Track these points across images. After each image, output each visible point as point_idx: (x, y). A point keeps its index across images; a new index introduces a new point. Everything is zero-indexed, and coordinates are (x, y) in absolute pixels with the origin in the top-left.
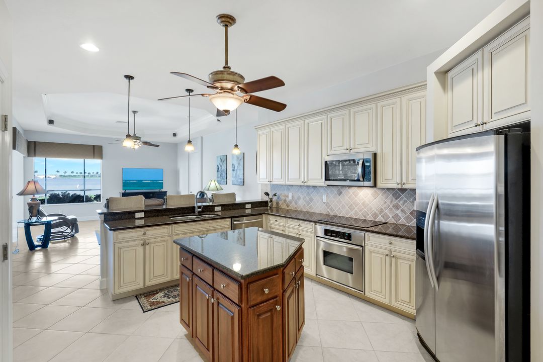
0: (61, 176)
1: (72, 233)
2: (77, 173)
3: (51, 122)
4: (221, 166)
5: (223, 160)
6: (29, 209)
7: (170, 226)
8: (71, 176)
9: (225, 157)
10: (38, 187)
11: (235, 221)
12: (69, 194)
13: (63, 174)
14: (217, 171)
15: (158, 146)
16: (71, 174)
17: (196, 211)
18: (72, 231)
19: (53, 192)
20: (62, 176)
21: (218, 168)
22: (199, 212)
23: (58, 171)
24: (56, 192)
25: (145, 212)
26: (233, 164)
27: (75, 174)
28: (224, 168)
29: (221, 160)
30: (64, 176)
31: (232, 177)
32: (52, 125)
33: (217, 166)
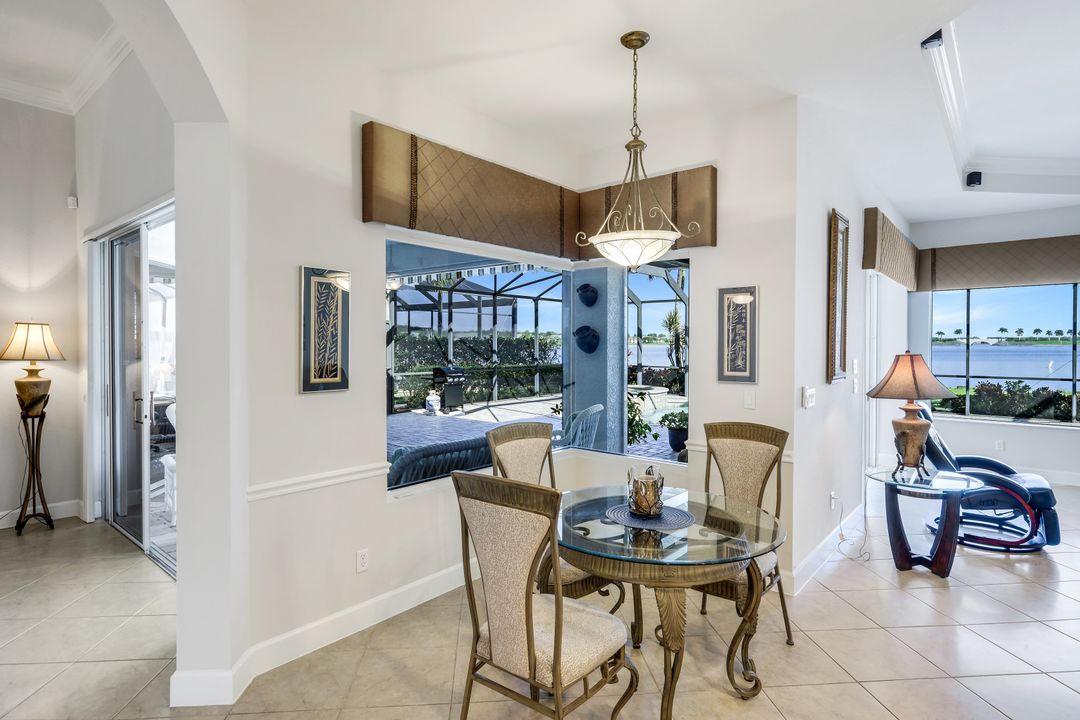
0: (1009, 339)
1: (1036, 539)
2: (1049, 333)
3: (973, 179)
6: (897, 443)
8: (1034, 339)
10: (921, 373)
12: (1027, 387)
13: (1015, 336)
16: (1035, 336)
18: (1034, 532)
19: (985, 381)
20: (1011, 339)
23: (1002, 330)
24: (994, 382)
27: (1043, 335)
30: (1017, 340)
32: (977, 187)
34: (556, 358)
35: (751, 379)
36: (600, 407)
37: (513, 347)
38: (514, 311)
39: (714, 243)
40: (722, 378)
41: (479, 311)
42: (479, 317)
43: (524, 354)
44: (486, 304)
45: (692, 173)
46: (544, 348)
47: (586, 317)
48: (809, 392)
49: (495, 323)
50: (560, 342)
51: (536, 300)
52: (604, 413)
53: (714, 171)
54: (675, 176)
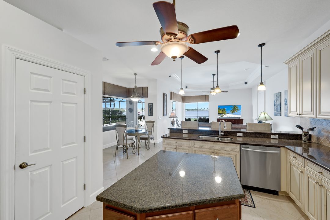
4: (277, 101)
5: (278, 96)
6: (172, 124)
7: (191, 141)
9: (279, 94)
10: (174, 115)
11: (243, 147)
14: (274, 105)
15: (227, 92)
17: (219, 134)
21: (275, 103)
22: (222, 135)
25: (188, 130)
26: (285, 99)
28: (278, 103)
29: (277, 97)
31: (285, 110)
32: (187, 88)
33: (274, 101)
34: (125, 114)
35: (152, 115)
36: (133, 121)
37: (115, 112)
38: (114, 104)
39: (148, 97)
40: (149, 115)
41: (106, 104)
42: (106, 105)
43: (117, 113)
44: (107, 102)
45: (145, 88)
46: (122, 112)
47: (130, 106)
48: (160, 117)
49: (110, 106)
50: (126, 110)
51: (120, 102)
52: (133, 122)
53: (148, 87)
54: (142, 87)
